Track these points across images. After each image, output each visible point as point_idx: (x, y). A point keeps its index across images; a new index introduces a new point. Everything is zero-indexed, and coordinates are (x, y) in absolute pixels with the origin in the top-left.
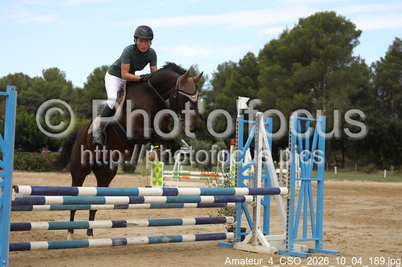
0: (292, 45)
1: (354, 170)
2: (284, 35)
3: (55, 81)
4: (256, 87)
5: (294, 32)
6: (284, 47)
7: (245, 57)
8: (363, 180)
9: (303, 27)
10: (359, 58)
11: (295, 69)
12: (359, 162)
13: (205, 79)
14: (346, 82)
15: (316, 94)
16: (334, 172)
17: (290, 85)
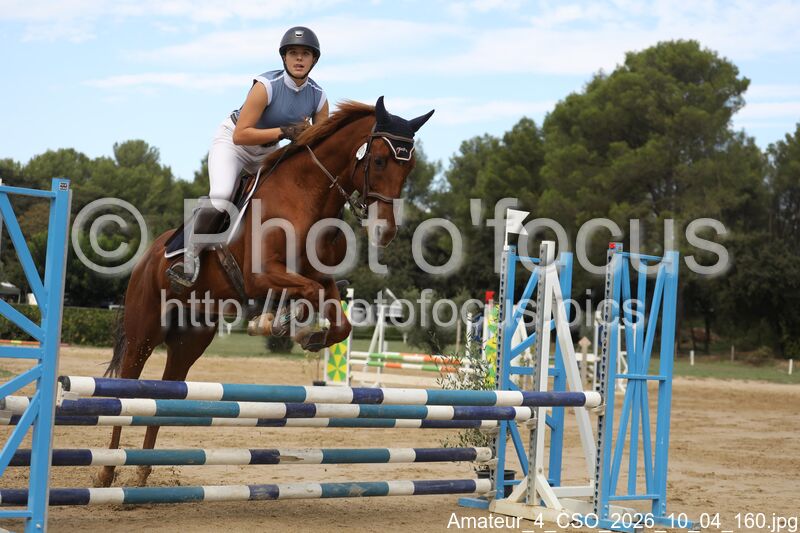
0: (609, 106)
1: (729, 359)
2: (595, 85)
3: (140, 167)
4: (537, 187)
5: (614, 80)
6: (594, 109)
7: (516, 127)
8: (746, 379)
9: (633, 70)
10: (742, 135)
11: (616, 154)
12: (738, 341)
13: (436, 169)
14: (716, 181)
15: (656, 205)
16: (690, 361)
17: (604, 184)
